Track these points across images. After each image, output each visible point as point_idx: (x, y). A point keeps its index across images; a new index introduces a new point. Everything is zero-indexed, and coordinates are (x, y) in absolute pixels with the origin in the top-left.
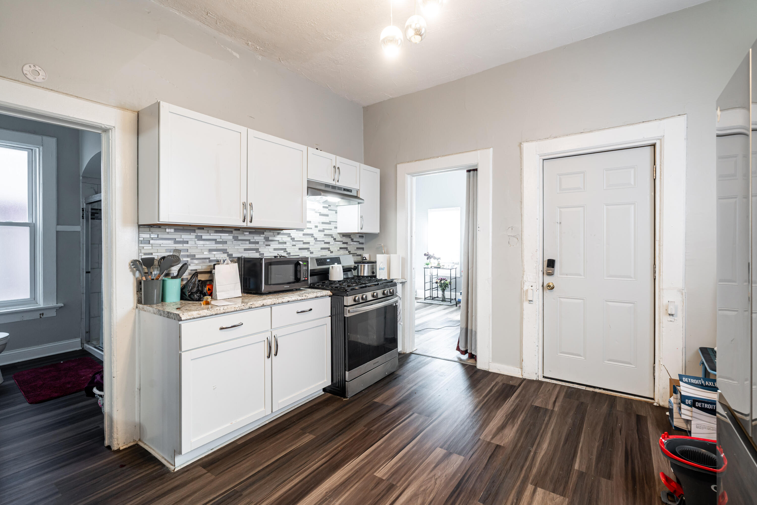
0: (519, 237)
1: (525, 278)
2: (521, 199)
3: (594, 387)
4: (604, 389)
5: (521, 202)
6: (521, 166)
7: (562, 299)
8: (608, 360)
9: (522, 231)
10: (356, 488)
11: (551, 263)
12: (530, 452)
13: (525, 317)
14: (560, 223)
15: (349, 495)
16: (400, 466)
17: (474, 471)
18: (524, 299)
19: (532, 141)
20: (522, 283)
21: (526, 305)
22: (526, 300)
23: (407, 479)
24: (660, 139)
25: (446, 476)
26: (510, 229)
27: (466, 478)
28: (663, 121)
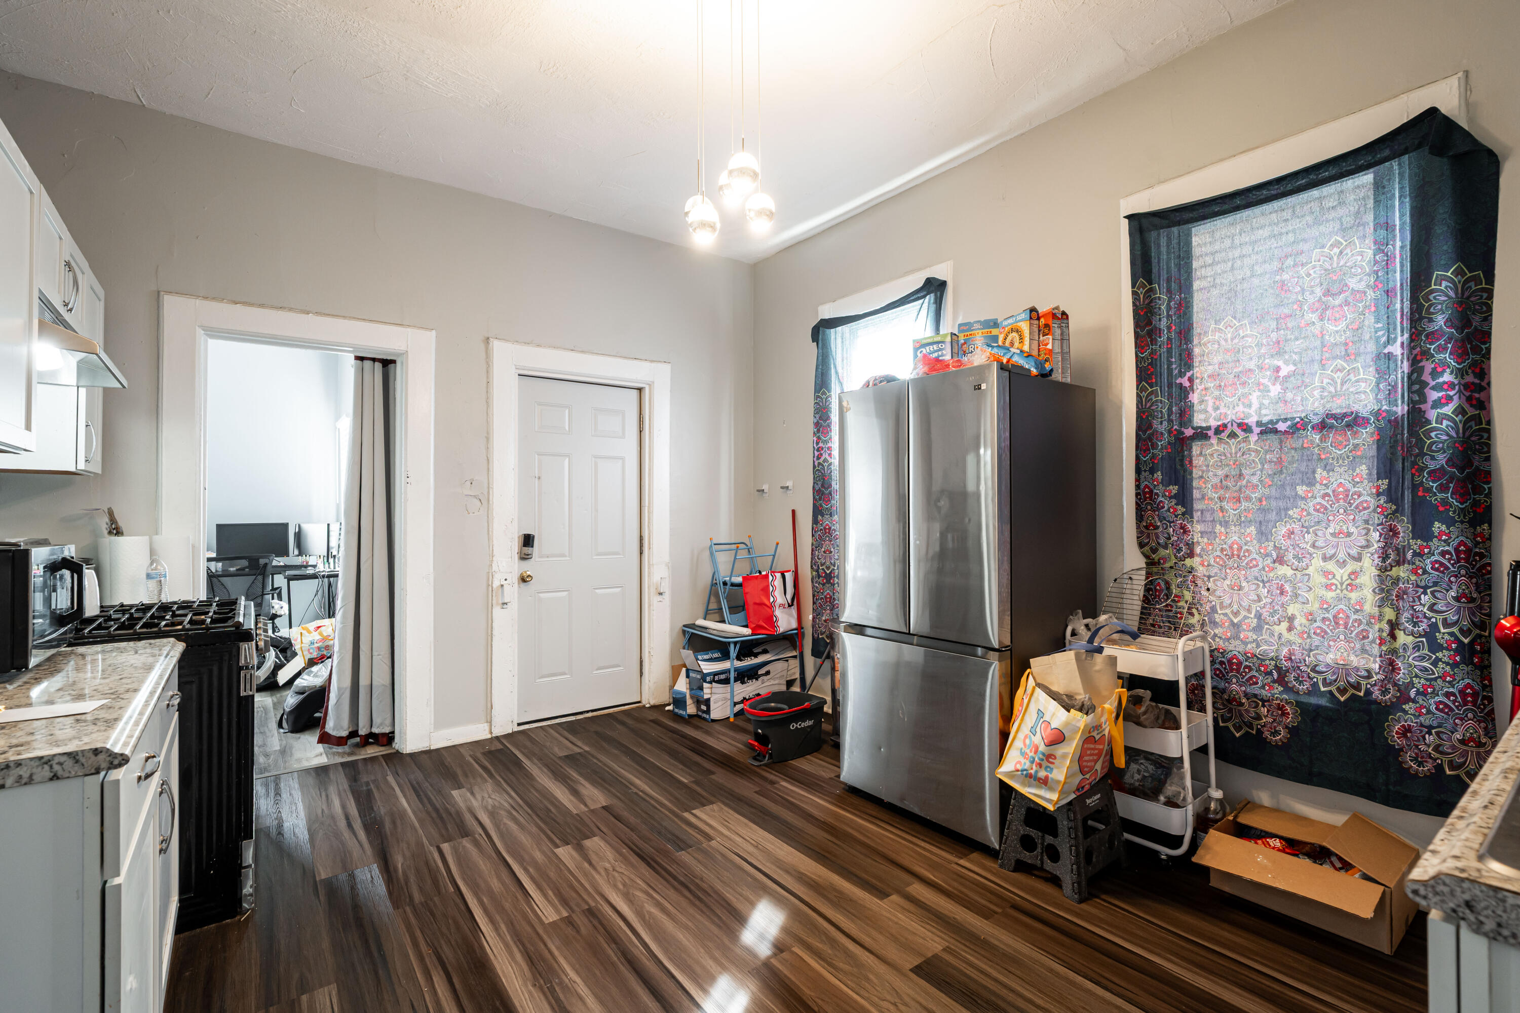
0: (484, 499)
1: (495, 568)
2: (488, 433)
3: (581, 713)
4: (593, 711)
5: (488, 439)
6: (488, 377)
7: (541, 595)
8: (597, 669)
9: (488, 488)
10: (558, 948)
11: (528, 540)
12: (636, 793)
13: (495, 632)
14: (539, 478)
15: (565, 958)
16: (554, 894)
17: (635, 837)
18: (494, 602)
19: (506, 340)
20: (490, 576)
21: (497, 612)
22: (497, 604)
23: (589, 894)
24: (650, 385)
25: (616, 861)
26: (468, 483)
27: (634, 848)
28: (653, 365)
